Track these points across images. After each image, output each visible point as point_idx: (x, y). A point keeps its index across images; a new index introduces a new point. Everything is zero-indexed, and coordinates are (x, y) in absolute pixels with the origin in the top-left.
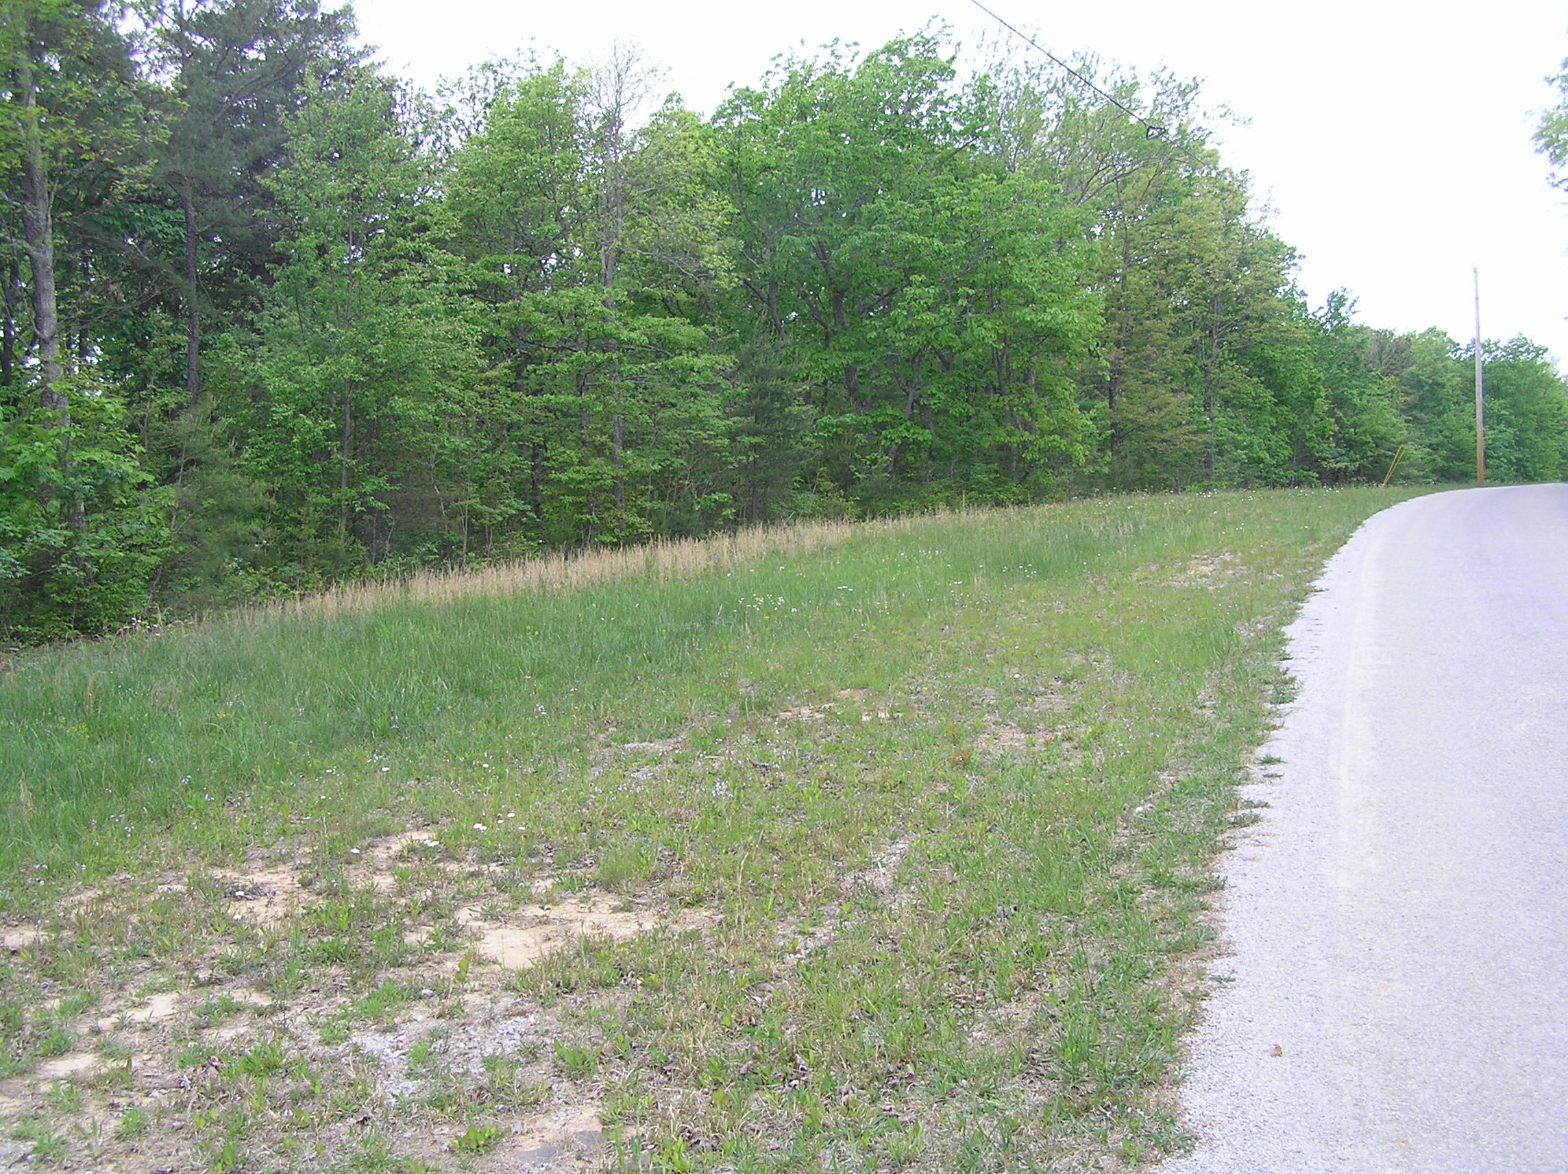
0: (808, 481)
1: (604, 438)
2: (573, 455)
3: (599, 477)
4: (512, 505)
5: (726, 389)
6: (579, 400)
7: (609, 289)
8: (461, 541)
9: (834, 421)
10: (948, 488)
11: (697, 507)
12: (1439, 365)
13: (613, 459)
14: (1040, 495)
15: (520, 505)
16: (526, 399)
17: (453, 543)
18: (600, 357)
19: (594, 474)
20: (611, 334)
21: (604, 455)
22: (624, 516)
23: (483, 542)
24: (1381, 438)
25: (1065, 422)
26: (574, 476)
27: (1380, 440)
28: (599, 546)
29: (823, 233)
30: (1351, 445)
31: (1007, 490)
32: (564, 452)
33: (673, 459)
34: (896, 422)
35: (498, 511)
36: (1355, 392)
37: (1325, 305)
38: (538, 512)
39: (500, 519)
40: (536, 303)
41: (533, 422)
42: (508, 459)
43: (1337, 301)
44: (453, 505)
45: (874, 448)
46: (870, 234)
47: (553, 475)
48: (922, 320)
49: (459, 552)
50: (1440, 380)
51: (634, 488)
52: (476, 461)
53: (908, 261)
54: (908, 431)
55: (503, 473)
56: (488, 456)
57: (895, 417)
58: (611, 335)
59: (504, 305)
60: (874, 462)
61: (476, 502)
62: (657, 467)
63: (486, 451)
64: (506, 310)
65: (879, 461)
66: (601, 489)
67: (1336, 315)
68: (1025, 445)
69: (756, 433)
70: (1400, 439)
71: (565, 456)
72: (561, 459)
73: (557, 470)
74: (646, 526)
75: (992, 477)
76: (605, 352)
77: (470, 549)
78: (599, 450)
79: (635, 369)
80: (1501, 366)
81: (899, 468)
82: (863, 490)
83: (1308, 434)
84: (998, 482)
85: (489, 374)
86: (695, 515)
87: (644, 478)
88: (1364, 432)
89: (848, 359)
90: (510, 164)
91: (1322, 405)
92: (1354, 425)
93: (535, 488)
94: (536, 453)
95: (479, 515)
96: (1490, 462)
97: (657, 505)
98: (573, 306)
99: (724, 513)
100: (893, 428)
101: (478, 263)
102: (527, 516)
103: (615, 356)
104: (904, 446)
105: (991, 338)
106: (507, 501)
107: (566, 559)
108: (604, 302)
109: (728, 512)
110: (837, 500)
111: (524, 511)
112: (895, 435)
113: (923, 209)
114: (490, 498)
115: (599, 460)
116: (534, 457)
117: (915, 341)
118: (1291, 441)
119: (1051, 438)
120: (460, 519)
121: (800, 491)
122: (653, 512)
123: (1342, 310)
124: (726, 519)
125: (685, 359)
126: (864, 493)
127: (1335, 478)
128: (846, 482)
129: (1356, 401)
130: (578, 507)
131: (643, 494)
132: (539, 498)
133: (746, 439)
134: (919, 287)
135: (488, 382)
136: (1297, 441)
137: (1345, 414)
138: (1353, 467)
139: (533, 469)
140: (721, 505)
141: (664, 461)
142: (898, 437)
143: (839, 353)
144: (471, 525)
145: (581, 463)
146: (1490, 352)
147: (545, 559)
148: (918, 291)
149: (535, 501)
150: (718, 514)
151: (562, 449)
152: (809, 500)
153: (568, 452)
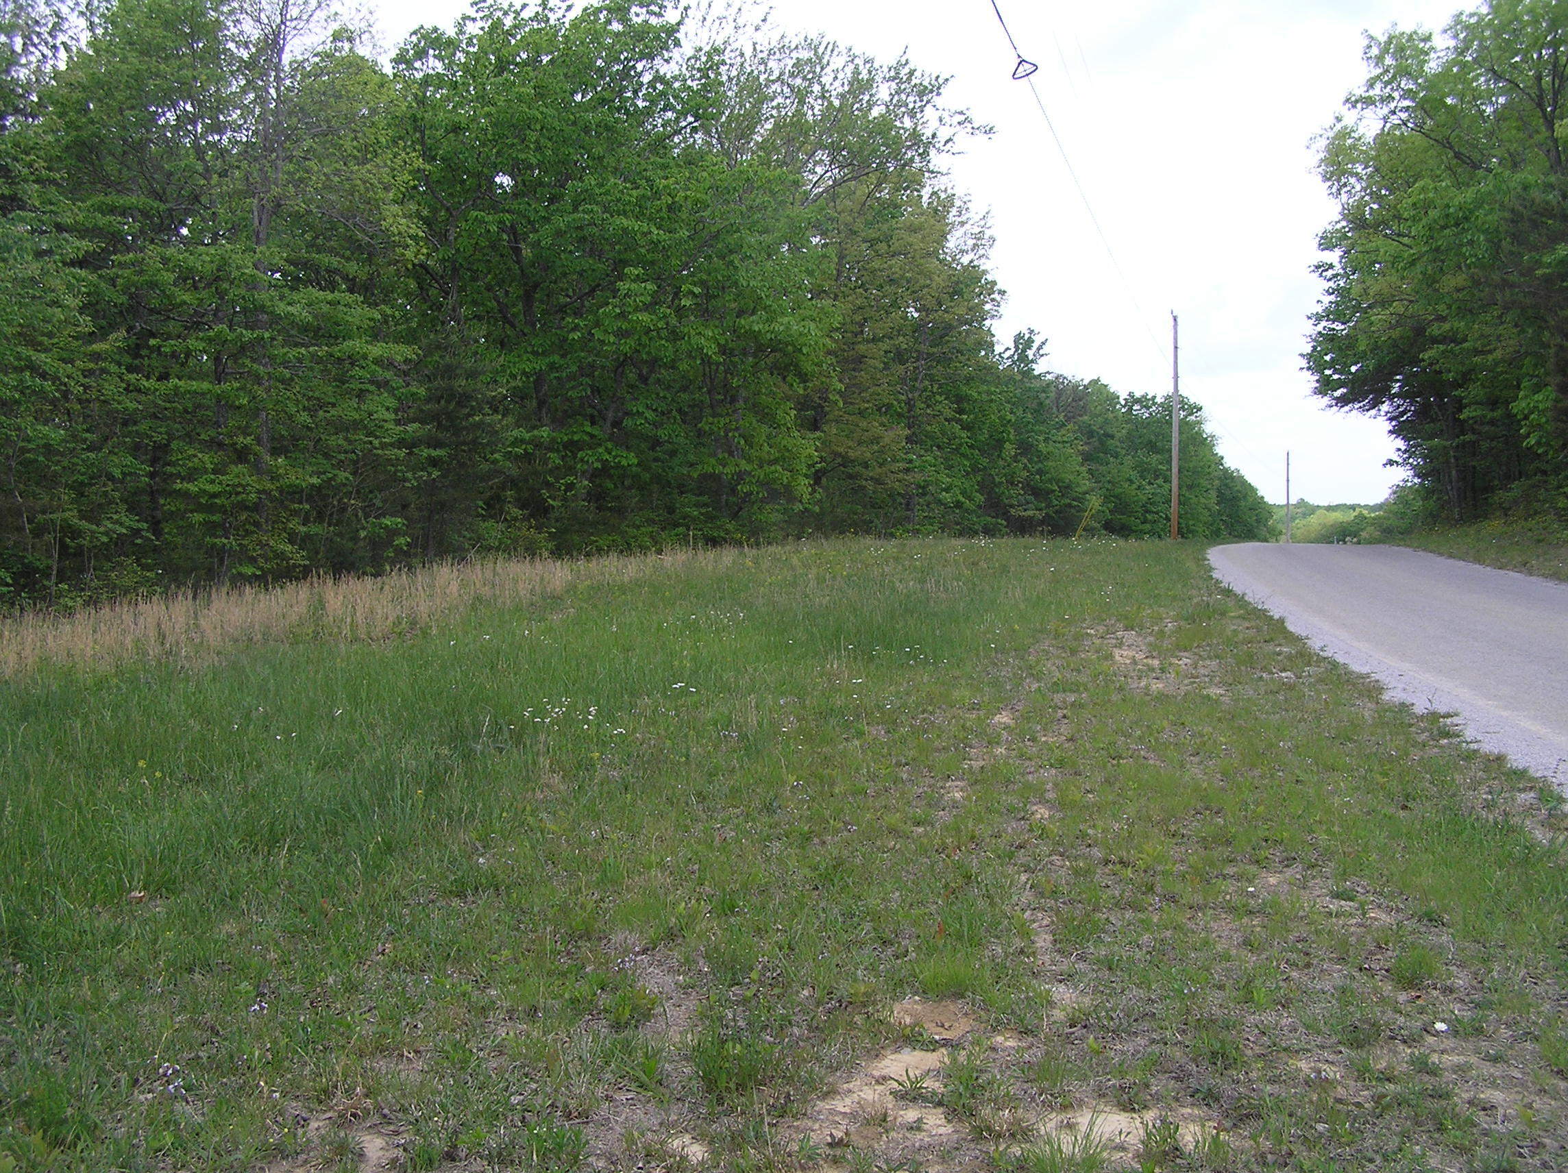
0: (494, 507)
1: (249, 440)
2: (207, 459)
3: (240, 489)
4: (121, 522)
5: (398, 388)
6: (218, 389)
7: (263, 248)
8: (49, 568)
9: (527, 436)
10: (651, 522)
11: (363, 534)
12: (1111, 416)
13: (257, 468)
14: (755, 535)
15: (131, 521)
16: (146, 384)
17: (37, 570)
18: (248, 335)
19: (234, 486)
20: (263, 306)
21: (247, 461)
22: (272, 543)
23: (81, 570)
24: (1067, 487)
25: (788, 450)
26: (208, 487)
27: (1066, 488)
28: (239, 581)
29: (519, 213)
30: (1037, 492)
31: (720, 527)
32: (195, 456)
33: (337, 472)
34: (594, 442)
35: (102, 529)
36: (1041, 438)
37: (1012, 345)
38: (157, 532)
39: (105, 539)
40: (165, 260)
41: (155, 416)
42: (120, 462)
43: (1023, 343)
44: (40, 517)
45: (571, 470)
46: (576, 216)
47: (178, 486)
48: (638, 321)
49: (46, 583)
50: (1110, 431)
51: (286, 508)
52: (75, 460)
53: (619, 252)
54: (610, 453)
55: (111, 478)
56: (92, 455)
57: (592, 436)
58: (262, 309)
59: (122, 259)
60: (570, 487)
61: (72, 516)
62: (315, 480)
63: (89, 449)
64: (121, 265)
65: (578, 486)
66: (243, 506)
67: (1023, 358)
68: (740, 476)
69: (438, 444)
70: (1084, 488)
71: (196, 460)
72: (190, 465)
73: (183, 479)
74: (299, 557)
75: (703, 511)
76: (252, 329)
77: (61, 578)
78: (241, 455)
79: (293, 353)
80: (1158, 421)
81: (597, 497)
82: (557, 521)
83: (997, 480)
84: (710, 518)
85: (97, 347)
86: (362, 544)
87: (294, 493)
88: (1050, 481)
89: (540, 364)
90: (137, 76)
91: (1010, 449)
92: (1040, 472)
93: (154, 500)
94: (158, 455)
95: (76, 533)
96: (1149, 517)
97: (315, 529)
98: (214, 266)
99: (396, 542)
100: (591, 448)
101: (89, 203)
102: (142, 537)
103: (267, 335)
104: (604, 471)
105: (711, 350)
106: (115, 517)
107: (194, 598)
108: (256, 266)
109: (401, 541)
110: (526, 532)
111: (139, 531)
112: (591, 458)
113: (640, 192)
114: (92, 511)
115: (241, 468)
116: (153, 462)
117: (627, 346)
118: (982, 487)
119: (773, 468)
120: (48, 537)
121: (483, 517)
122: (308, 537)
123: (1030, 353)
124: (398, 550)
125: (356, 345)
126: (558, 524)
127: (1022, 527)
128: (537, 509)
129: (1042, 446)
130: (211, 528)
131: (296, 513)
132: (158, 514)
133: (426, 452)
134: (634, 281)
135: (96, 357)
136: (987, 487)
137: (1030, 460)
138: (1039, 515)
139: (152, 475)
140: (393, 533)
141: (324, 473)
142: (598, 460)
143: (531, 357)
144: (64, 547)
145: (215, 472)
146: (1148, 408)
147: (167, 596)
148: (634, 286)
149: (153, 517)
150: (389, 543)
151: (191, 452)
152: (493, 530)
153: (200, 455)
